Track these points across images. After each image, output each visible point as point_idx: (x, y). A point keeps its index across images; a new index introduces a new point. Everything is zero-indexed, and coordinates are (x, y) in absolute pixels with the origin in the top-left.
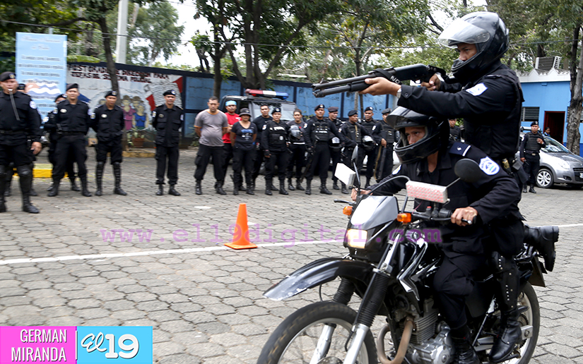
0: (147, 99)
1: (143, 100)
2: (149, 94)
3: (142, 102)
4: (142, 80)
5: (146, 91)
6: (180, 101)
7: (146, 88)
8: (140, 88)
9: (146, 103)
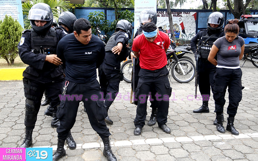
0: (180, 24)
1: (178, 25)
2: (181, 22)
3: (178, 26)
4: (178, 15)
5: (180, 21)
6: (195, 24)
7: (180, 19)
8: (177, 19)
9: (180, 26)
